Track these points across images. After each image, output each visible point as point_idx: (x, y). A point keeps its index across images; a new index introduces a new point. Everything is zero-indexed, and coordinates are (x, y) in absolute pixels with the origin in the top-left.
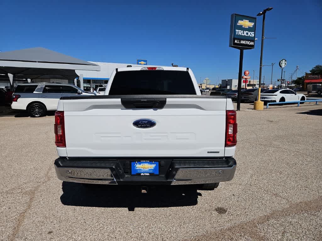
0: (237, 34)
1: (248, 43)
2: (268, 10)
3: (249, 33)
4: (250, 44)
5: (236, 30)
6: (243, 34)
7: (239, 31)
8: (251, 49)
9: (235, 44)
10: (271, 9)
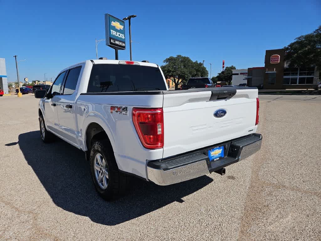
0: (112, 34)
1: (121, 44)
2: (133, 16)
3: (121, 35)
4: (123, 45)
5: (111, 30)
6: (117, 35)
7: (114, 31)
8: (124, 49)
9: (111, 43)
10: (136, 16)
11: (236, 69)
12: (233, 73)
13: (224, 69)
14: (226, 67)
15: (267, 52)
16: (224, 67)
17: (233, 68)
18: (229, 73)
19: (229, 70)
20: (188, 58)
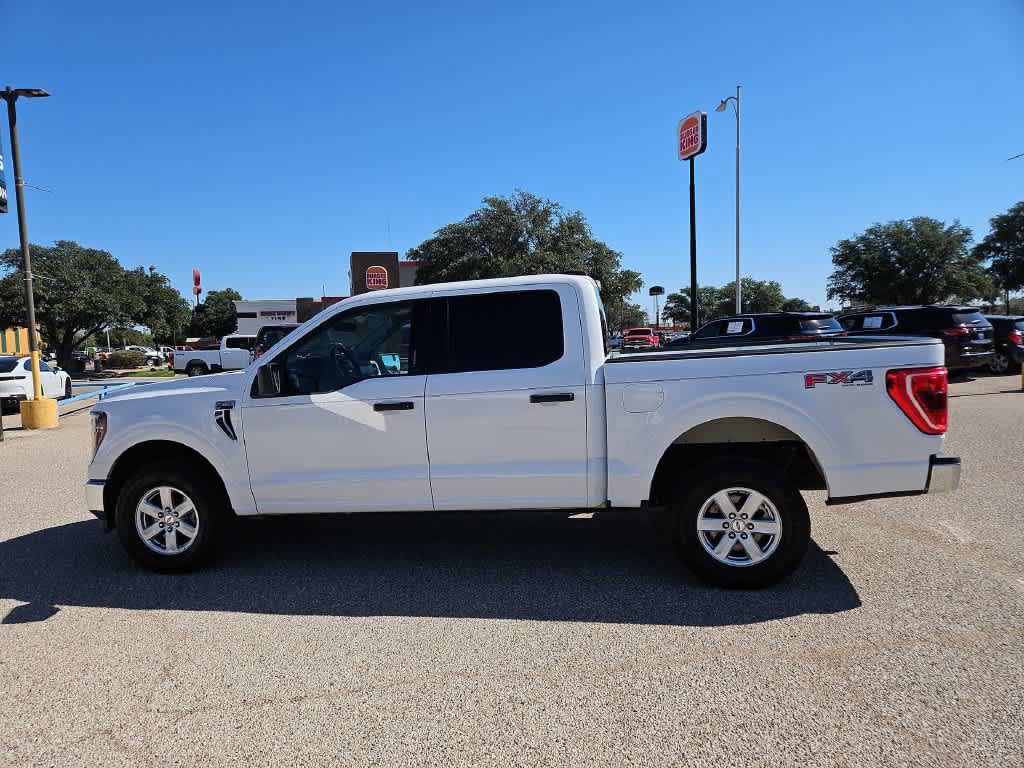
11: (243, 299)
12: (238, 311)
13: (203, 297)
14: (210, 292)
15: (355, 256)
16: (199, 291)
17: (230, 297)
18: (223, 312)
19: (220, 300)
20: (104, 255)
